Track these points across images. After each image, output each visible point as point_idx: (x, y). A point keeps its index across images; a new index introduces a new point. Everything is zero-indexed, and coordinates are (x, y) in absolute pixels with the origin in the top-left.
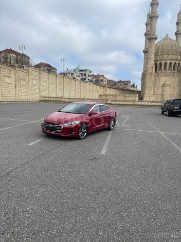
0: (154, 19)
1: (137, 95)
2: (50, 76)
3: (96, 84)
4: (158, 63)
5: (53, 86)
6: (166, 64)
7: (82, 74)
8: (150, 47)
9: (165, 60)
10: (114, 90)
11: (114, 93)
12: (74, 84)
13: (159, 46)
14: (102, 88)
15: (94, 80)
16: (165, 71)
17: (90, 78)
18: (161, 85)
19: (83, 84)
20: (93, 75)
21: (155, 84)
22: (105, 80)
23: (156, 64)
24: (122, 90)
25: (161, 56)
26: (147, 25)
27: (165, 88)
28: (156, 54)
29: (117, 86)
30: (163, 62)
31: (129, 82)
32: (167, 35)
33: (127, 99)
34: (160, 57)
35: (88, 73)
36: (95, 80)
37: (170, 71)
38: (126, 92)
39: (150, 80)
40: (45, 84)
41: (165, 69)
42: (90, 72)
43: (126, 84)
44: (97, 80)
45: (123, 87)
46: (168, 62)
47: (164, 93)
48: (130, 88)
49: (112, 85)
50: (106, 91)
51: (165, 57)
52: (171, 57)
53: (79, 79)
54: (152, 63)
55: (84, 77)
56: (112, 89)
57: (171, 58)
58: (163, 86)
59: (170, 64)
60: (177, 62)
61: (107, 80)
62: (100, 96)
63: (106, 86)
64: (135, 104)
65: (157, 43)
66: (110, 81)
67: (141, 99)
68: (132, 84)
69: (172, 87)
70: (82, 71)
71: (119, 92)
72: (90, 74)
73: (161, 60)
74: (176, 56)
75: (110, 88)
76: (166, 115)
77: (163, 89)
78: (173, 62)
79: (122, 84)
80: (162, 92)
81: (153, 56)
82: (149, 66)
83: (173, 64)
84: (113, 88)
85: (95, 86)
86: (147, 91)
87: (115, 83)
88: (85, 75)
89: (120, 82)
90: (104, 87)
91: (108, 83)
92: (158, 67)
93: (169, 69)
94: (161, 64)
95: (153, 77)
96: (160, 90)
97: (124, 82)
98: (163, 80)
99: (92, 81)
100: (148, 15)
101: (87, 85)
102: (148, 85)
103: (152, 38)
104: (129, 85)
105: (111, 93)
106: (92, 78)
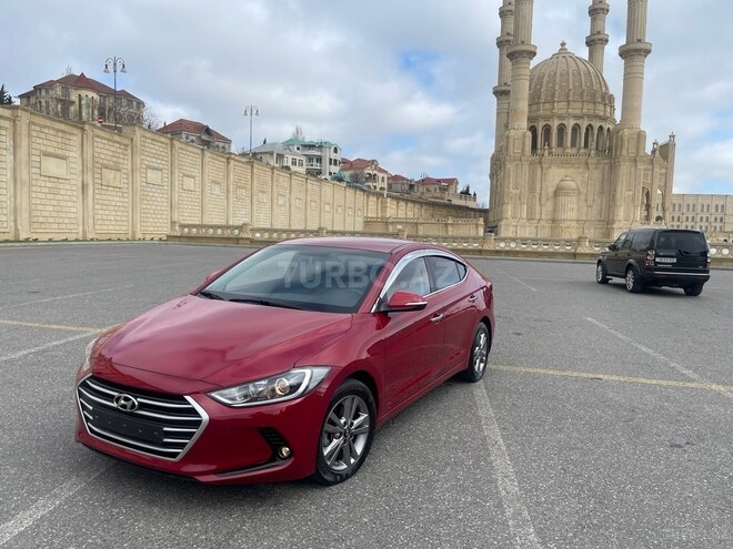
1: (481, 221)
2: (207, 159)
3: (356, 188)
4: (540, 125)
5: (217, 190)
6: (562, 129)
7: (310, 158)
8: (516, 78)
9: (560, 117)
10: (410, 205)
11: (410, 214)
12: (286, 185)
13: (541, 78)
14: (373, 199)
15: (347, 175)
16: (560, 150)
17: (335, 169)
18: (551, 190)
19: (312, 185)
20: (345, 162)
21: (532, 189)
22: (380, 175)
23: (533, 130)
24: (433, 205)
25: (547, 106)
26: (502, 14)
27: (562, 199)
28: (534, 101)
29: (416, 194)
30: (555, 124)
31: (452, 182)
32: (563, 44)
33: (452, 232)
34: (543, 110)
35: (328, 154)
36: (351, 176)
37: (574, 151)
38: (444, 212)
39: (517, 176)
40: (189, 183)
41: (561, 143)
42: (336, 150)
43: (444, 189)
44: (358, 176)
45: (437, 198)
46: (570, 123)
47: (561, 216)
48: (456, 202)
49: (404, 189)
50: (384, 208)
51: (560, 108)
52: (576, 109)
53: (302, 170)
54: (523, 124)
55: (316, 166)
56: (402, 203)
57: (577, 112)
58: (556, 194)
59: (576, 128)
60: (596, 124)
61: (386, 176)
62: (367, 222)
63: (386, 192)
65: (537, 67)
66: (396, 178)
67: (492, 229)
68: (460, 188)
69: (583, 197)
70: (311, 146)
71: (425, 212)
72: (333, 156)
73: (547, 118)
74: (591, 106)
75: (397, 199)
77: (555, 204)
78: (584, 125)
79: (432, 188)
80: (555, 210)
81: (524, 106)
82: (512, 133)
83: (583, 131)
84: (407, 201)
85: (350, 192)
86: (509, 210)
87: (411, 186)
88: (319, 159)
89: (426, 181)
90: (379, 195)
91: (390, 186)
92: (540, 136)
93: (573, 145)
94: (547, 130)
95: (526, 168)
96: (549, 206)
97: (439, 181)
98: (555, 175)
99: (340, 179)
101: (327, 189)
102: (511, 190)
103: (521, 53)
104: (451, 191)
105: (401, 214)
106: (342, 170)
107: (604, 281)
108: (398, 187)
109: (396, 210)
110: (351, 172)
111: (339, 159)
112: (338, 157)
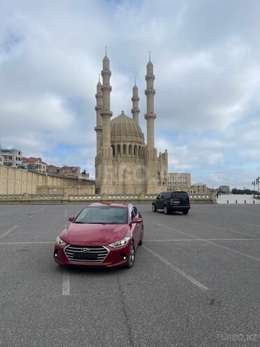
0: (107, 92)
1: (94, 186)
3: (32, 172)
4: (116, 144)
6: (125, 146)
7: (5, 157)
8: (104, 124)
9: (124, 141)
10: (59, 179)
11: (59, 184)
13: (115, 125)
14: (41, 177)
15: (26, 165)
16: (124, 155)
17: (20, 163)
18: (122, 172)
20: (24, 159)
21: (114, 172)
22: (43, 165)
23: (113, 146)
24: (70, 179)
25: (118, 137)
26: (97, 97)
27: (127, 176)
28: (113, 134)
29: (60, 174)
30: (122, 144)
31: (77, 168)
32: (123, 112)
33: (80, 192)
34: (117, 138)
35: (16, 155)
36: (28, 166)
37: (130, 155)
38: (75, 182)
41: (124, 152)
42: (19, 153)
43: (74, 172)
44: (32, 166)
45: (70, 176)
46: (128, 144)
47: (127, 183)
48: (80, 177)
49: (56, 172)
50: (46, 181)
51: (123, 137)
52: (130, 138)
53: (2, 163)
54: (108, 145)
55: (9, 161)
56: (55, 179)
57: (131, 140)
58: (124, 174)
59: (130, 146)
60: (138, 145)
61: (45, 165)
62: (39, 189)
63: (47, 174)
64: (104, 199)
66: (51, 166)
67: (97, 191)
68: (81, 171)
70: (6, 151)
71: (66, 183)
72: (18, 156)
73: (119, 142)
74: (135, 137)
75: (51, 176)
76: (163, 213)
77: (124, 178)
78: (133, 145)
79: (68, 171)
80: (124, 181)
81: (109, 136)
82: (105, 148)
83: (133, 147)
84: (57, 177)
85: (30, 174)
86: (105, 181)
87: (58, 170)
88: (11, 158)
89: (65, 168)
90: (43, 175)
91: (47, 170)
92: (116, 150)
93: (130, 153)
94: (119, 146)
95: (111, 162)
96: (121, 179)
97: (71, 168)
98: (123, 166)
99: (23, 168)
100: (98, 86)
101: (19, 172)
102: (105, 172)
103: (106, 114)
104: (78, 172)
105: (55, 184)
106: (23, 162)
107: (155, 211)
108: (51, 171)
109: (51, 182)
110: (28, 164)
111: (21, 157)
112: (21, 156)
